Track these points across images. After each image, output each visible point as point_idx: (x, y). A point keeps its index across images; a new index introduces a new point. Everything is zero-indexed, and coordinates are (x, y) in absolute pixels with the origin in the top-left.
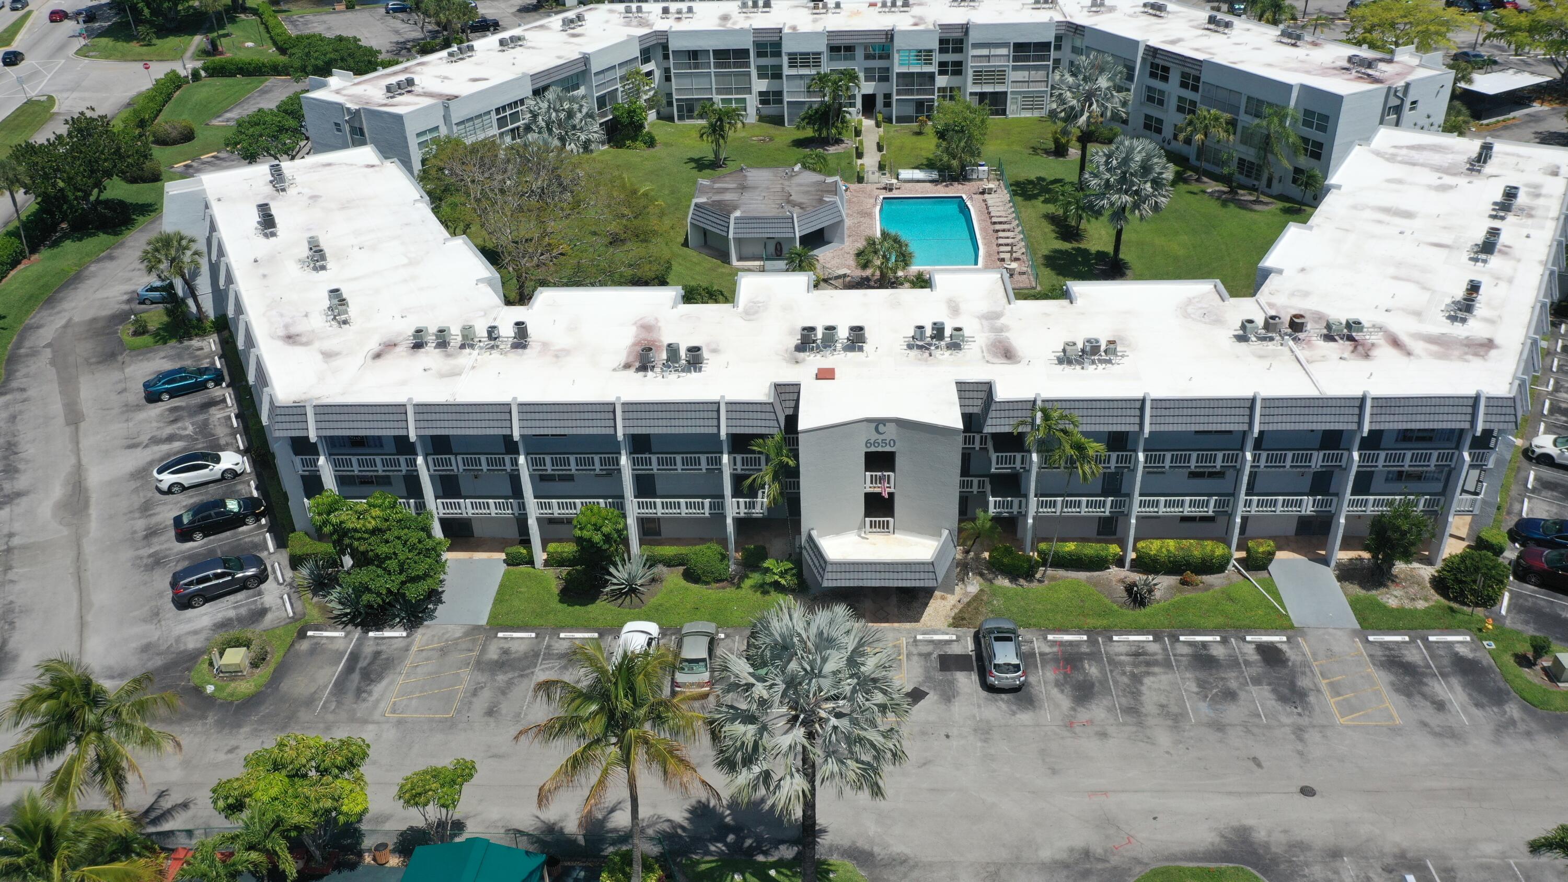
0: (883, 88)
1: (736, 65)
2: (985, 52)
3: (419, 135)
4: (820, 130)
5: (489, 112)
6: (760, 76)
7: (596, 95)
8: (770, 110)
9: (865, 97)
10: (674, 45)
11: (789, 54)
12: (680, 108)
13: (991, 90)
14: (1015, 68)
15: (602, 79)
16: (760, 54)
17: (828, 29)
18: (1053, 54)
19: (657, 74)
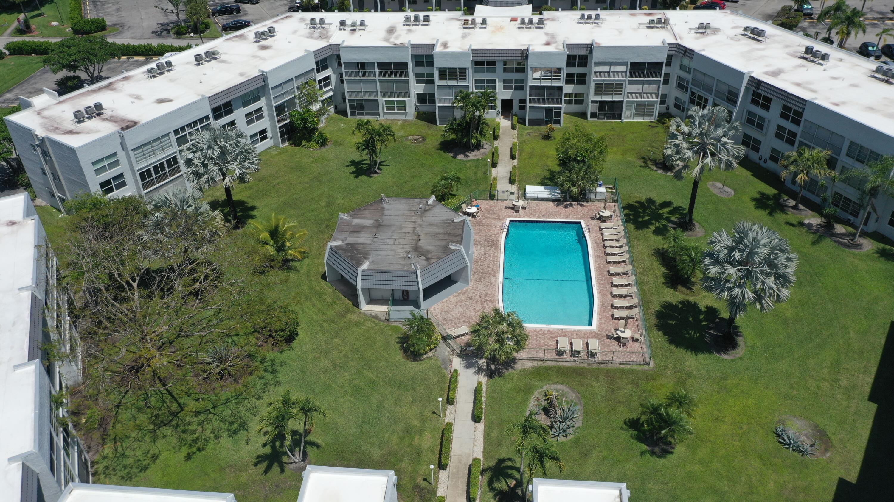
0: (519, 95)
1: (397, 74)
2: (606, 69)
3: (94, 164)
4: (463, 137)
5: (167, 135)
6: (418, 81)
7: (274, 105)
8: (425, 108)
9: (503, 102)
10: (345, 57)
11: (440, 69)
12: (352, 107)
13: (610, 99)
14: (630, 82)
15: (279, 91)
16: (417, 64)
17: (474, 47)
18: (664, 70)
19: (334, 79)
